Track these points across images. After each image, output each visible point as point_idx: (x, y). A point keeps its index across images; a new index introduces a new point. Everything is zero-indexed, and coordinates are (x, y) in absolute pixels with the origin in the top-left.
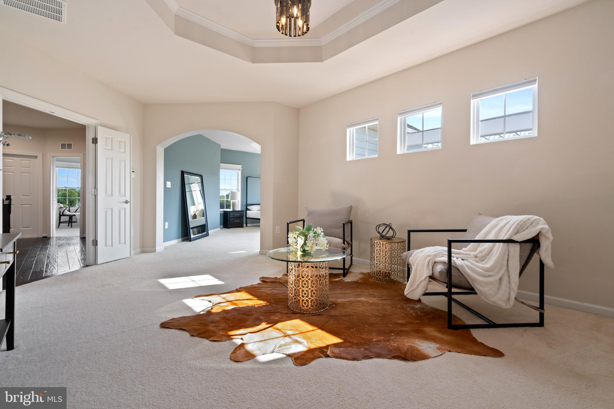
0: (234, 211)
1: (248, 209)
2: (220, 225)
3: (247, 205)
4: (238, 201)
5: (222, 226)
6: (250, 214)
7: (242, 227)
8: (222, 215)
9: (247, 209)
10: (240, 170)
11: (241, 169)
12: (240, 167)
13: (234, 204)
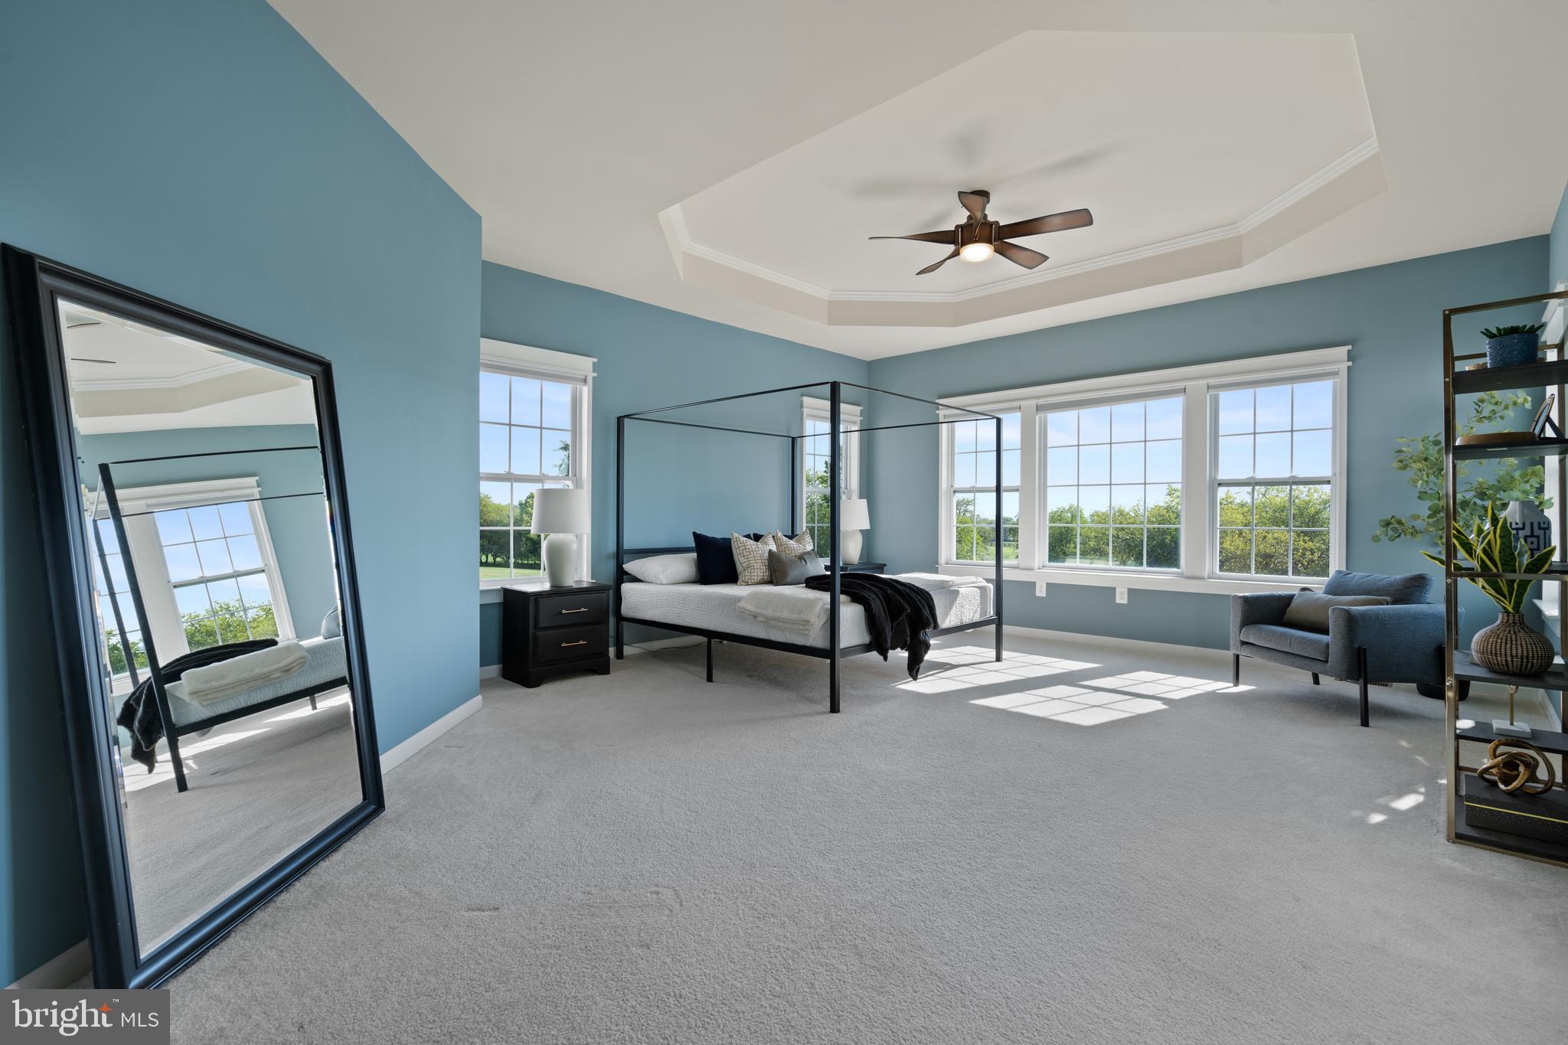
0: (558, 592)
1: (627, 573)
2: (482, 664)
3: (621, 555)
4: (579, 537)
5: (494, 670)
6: (637, 599)
7: (603, 669)
8: (496, 616)
9: (622, 576)
10: (585, 381)
11: (591, 375)
12: (585, 365)
13: (558, 556)
